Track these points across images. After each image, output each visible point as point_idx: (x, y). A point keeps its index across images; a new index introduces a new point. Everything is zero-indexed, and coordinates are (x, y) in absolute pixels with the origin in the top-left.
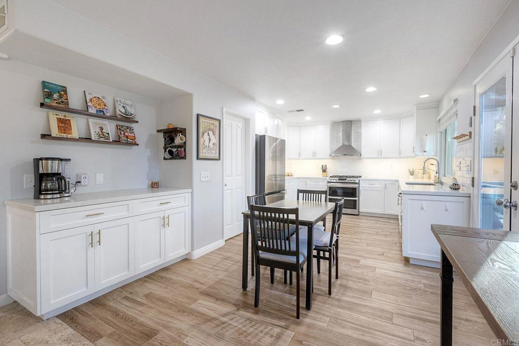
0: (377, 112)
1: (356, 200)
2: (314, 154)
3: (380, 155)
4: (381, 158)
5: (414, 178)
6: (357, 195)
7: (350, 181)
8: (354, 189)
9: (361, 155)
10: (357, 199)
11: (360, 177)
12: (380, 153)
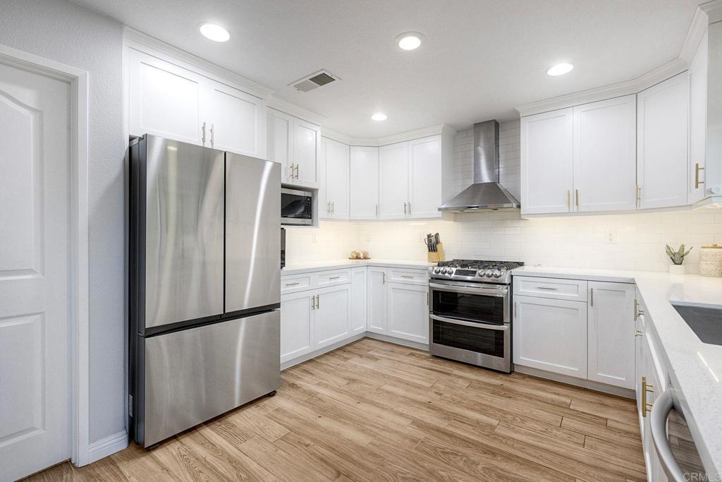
0: (560, 69)
1: (502, 332)
2: (408, 208)
3: (574, 205)
4: (578, 213)
5: (687, 273)
6: (507, 319)
7: (486, 279)
8: (499, 301)
9: (519, 207)
10: (505, 327)
11: (521, 264)
12: (573, 199)
